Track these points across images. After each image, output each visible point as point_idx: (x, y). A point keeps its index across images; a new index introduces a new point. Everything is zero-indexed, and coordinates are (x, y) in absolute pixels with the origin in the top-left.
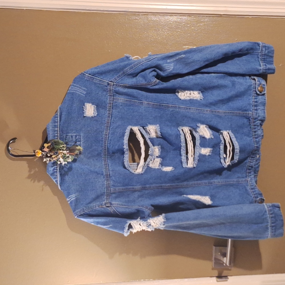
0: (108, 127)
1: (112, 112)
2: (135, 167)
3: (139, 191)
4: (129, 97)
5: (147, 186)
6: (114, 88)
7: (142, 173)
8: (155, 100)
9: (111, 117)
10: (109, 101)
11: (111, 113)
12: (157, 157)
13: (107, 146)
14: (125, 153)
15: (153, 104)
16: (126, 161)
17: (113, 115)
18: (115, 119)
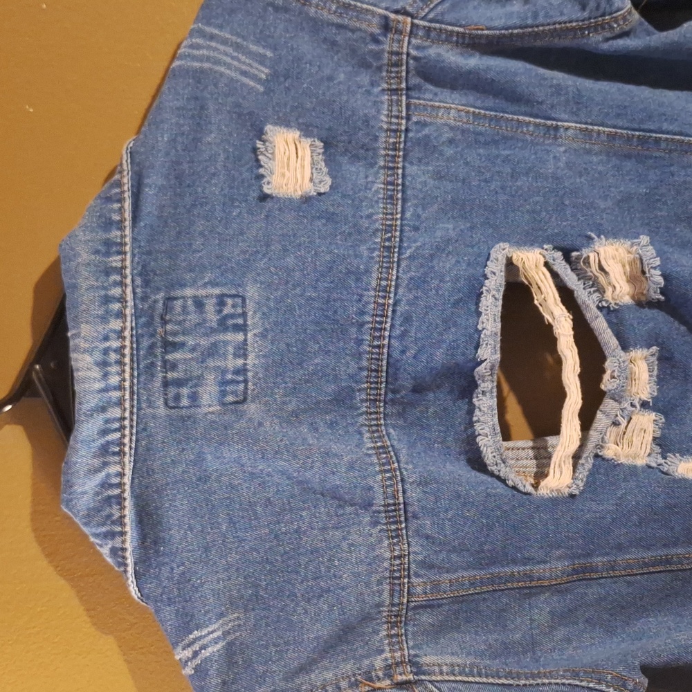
0: (389, 248)
1: (404, 176)
2: (525, 462)
3: (557, 589)
4: (490, 102)
5: (599, 560)
6: (418, 48)
7: (577, 492)
8: (618, 115)
9: (404, 200)
10: (388, 116)
11: (400, 181)
12: (644, 405)
13: (385, 350)
14: (480, 390)
15: (609, 135)
16: (487, 431)
17: (409, 192)
18: (424, 209)
